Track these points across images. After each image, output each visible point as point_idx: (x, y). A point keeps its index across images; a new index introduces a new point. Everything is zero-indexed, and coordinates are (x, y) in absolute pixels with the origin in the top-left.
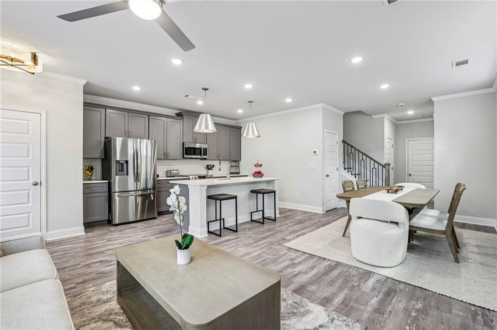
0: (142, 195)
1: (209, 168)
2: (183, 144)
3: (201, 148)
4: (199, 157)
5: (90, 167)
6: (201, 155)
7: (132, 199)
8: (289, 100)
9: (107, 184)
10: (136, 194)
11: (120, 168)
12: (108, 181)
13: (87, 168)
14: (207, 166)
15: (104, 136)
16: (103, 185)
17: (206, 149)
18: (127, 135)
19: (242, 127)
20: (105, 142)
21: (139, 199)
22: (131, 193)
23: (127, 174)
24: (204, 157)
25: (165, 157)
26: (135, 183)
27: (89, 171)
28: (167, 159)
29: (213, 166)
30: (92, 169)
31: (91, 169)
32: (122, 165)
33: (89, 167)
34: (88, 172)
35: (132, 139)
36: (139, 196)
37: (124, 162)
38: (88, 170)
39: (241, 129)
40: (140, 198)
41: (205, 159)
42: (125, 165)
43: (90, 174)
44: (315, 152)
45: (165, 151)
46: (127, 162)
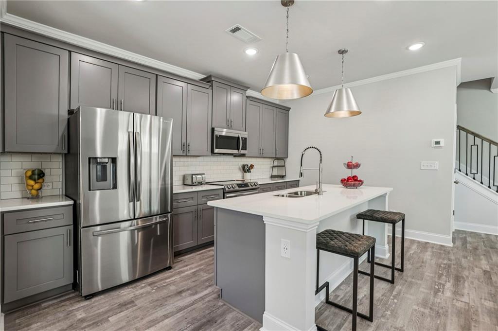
0: (143, 228)
1: (246, 169)
2: (213, 129)
3: (239, 138)
4: (235, 152)
5: (36, 172)
6: (238, 149)
7: (124, 238)
8: (416, 47)
9: (72, 207)
10: (132, 228)
11: (99, 173)
12: (72, 202)
13: (29, 173)
14: (244, 166)
15: (66, 108)
16: (62, 210)
17: (246, 139)
18: (116, 105)
19: (290, 108)
20: (69, 119)
21: (139, 236)
22: (123, 225)
23: (115, 187)
24: (242, 152)
25: (184, 151)
26: (131, 204)
27: (35, 180)
28: (186, 156)
29: (252, 166)
30: (41, 174)
31: (39, 175)
32: (104, 167)
33: (33, 172)
34: (32, 182)
35: (126, 113)
36: (138, 229)
37: (106, 160)
38: (31, 178)
39: (289, 111)
40: (140, 233)
41: (243, 155)
42: (110, 167)
43: (37, 186)
44: (438, 143)
45: (184, 141)
46: (114, 160)
